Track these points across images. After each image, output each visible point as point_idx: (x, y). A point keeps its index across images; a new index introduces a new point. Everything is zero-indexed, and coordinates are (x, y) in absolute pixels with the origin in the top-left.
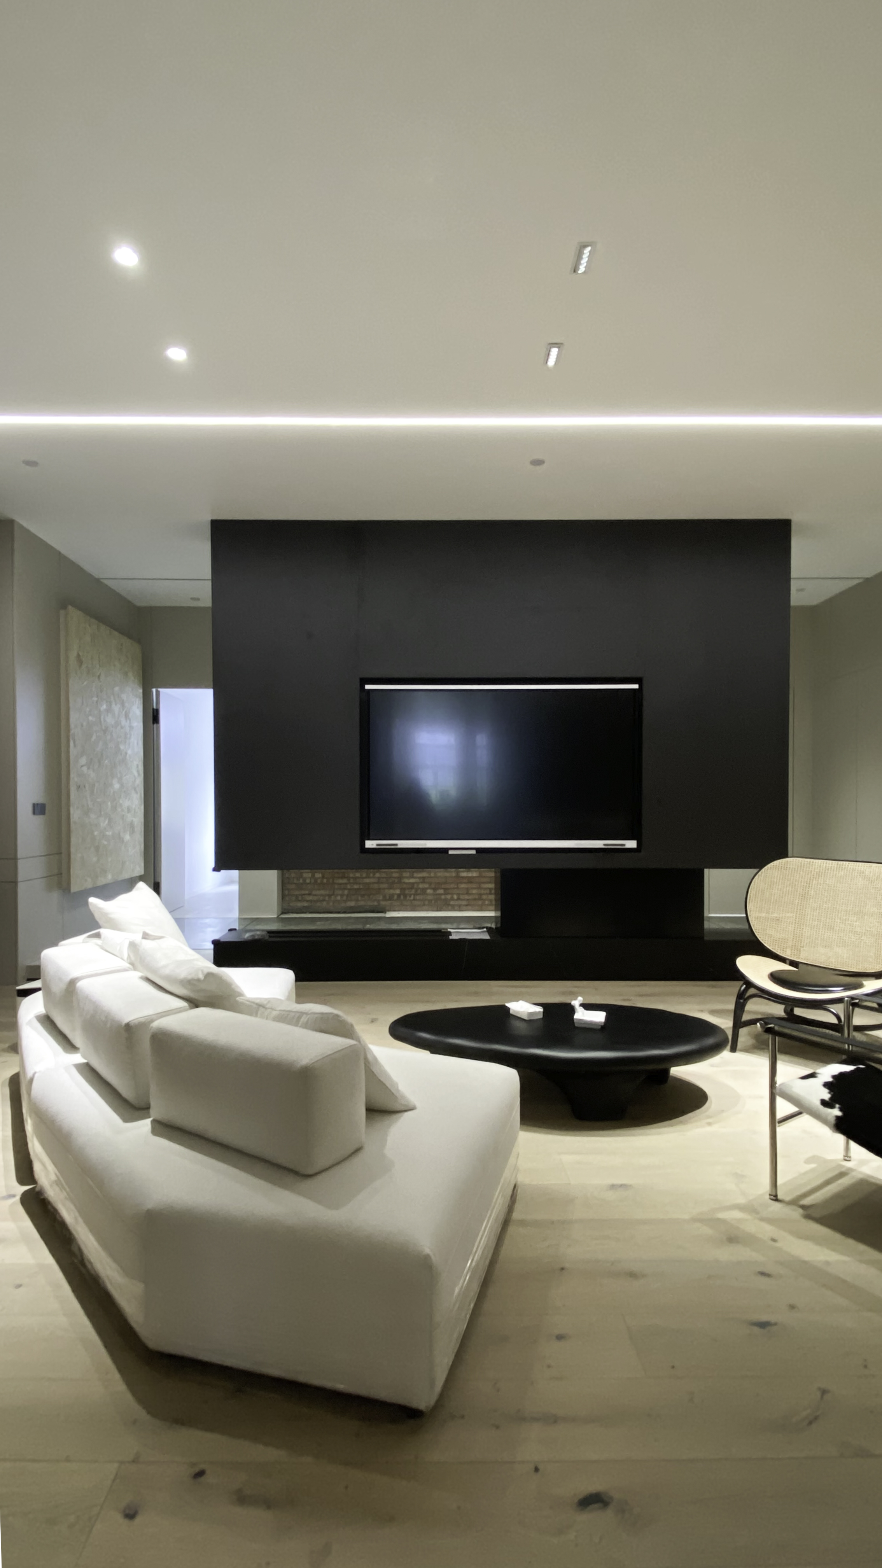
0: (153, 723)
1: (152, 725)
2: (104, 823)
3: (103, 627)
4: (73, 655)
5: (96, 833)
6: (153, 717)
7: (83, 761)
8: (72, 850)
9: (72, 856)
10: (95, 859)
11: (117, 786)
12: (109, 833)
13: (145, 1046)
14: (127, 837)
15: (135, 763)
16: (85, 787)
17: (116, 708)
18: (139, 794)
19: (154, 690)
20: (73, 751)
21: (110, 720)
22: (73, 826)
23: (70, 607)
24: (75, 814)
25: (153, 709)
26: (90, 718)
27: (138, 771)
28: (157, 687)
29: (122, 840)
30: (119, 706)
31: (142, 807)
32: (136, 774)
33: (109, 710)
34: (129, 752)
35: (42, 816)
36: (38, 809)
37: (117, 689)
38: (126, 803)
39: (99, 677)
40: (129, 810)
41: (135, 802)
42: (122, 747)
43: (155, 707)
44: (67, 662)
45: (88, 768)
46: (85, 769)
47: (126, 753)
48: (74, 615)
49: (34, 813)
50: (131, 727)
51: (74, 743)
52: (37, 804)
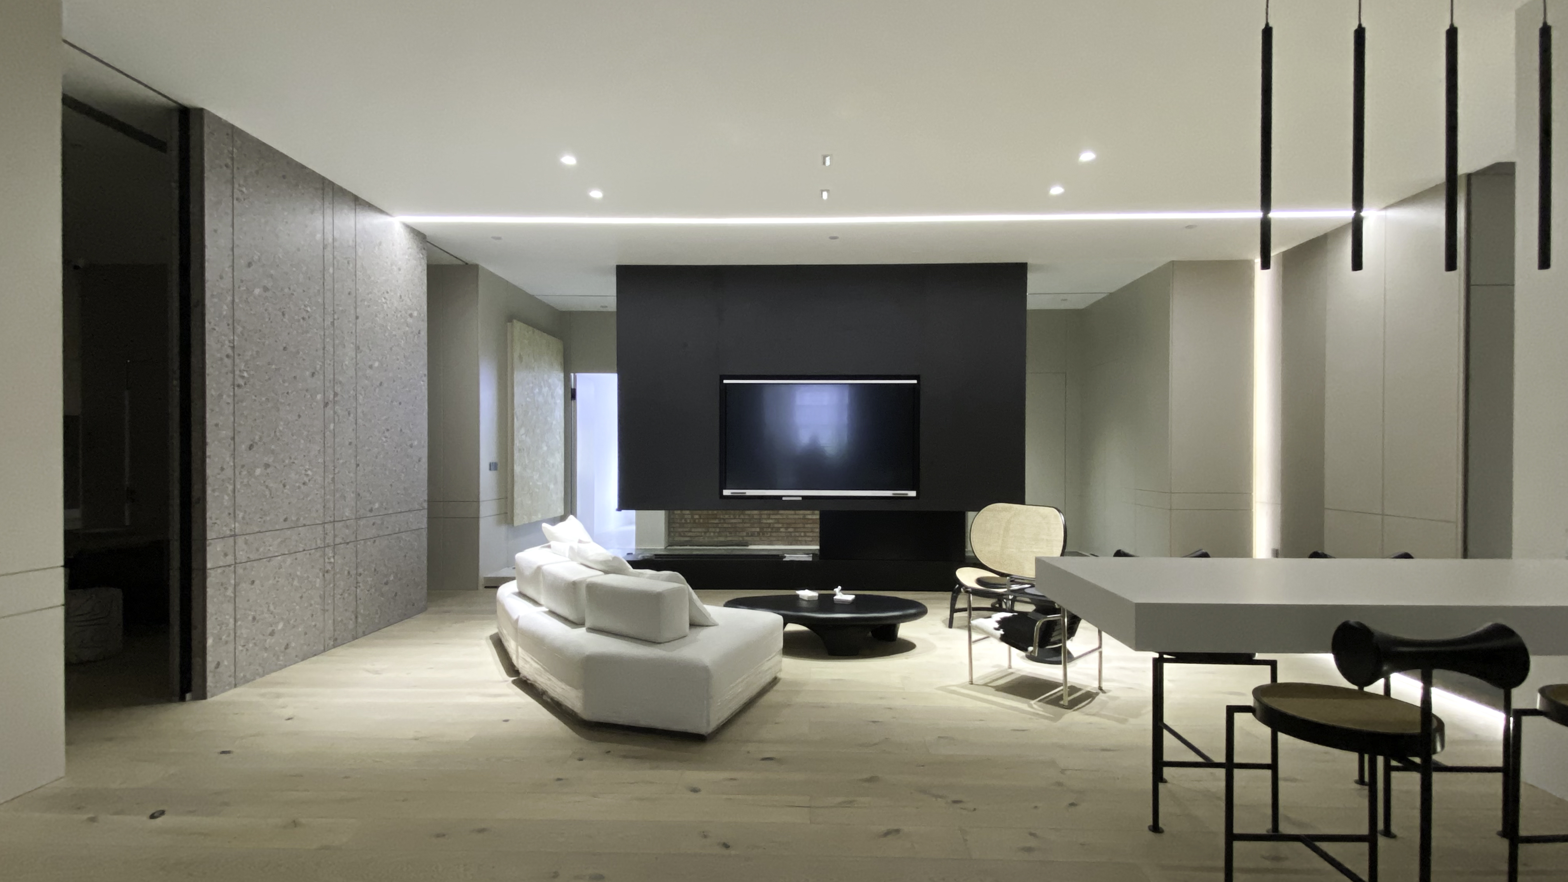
0: (572, 400)
1: (570, 401)
2: (536, 477)
3: (537, 331)
4: (516, 356)
5: (531, 484)
6: (571, 395)
7: (523, 431)
8: (515, 496)
9: (515, 501)
10: (530, 502)
11: (545, 448)
12: (539, 483)
13: (583, 592)
14: (552, 486)
15: (558, 430)
16: (524, 450)
17: (545, 390)
18: (561, 454)
19: (572, 375)
20: (517, 424)
21: (541, 399)
22: (516, 479)
23: (515, 321)
24: (517, 469)
25: (572, 389)
26: (528, 399)
27: (560, 437)
28: (574, 373)
29: (548, 489)
30: (547, 388)
31: (563, 464)
32: (558, 439)
33: (540, 393)
34: (554, 422)
35: (495, 471)
36: (493, 466)
37: (546, 376)
38: (551, 461)
39: (534, 368)
40: (553, 466)
41: (558, 459)
42: (549, 419)
43: (573, 387)
44: (513, 360)
45: (526, 436)
46: (524, 437)
47: (552, 423)
48: (518, 326)
49: (490, 469)
50: (555, 403)
51: (517, 418)
52: (493, 463)
